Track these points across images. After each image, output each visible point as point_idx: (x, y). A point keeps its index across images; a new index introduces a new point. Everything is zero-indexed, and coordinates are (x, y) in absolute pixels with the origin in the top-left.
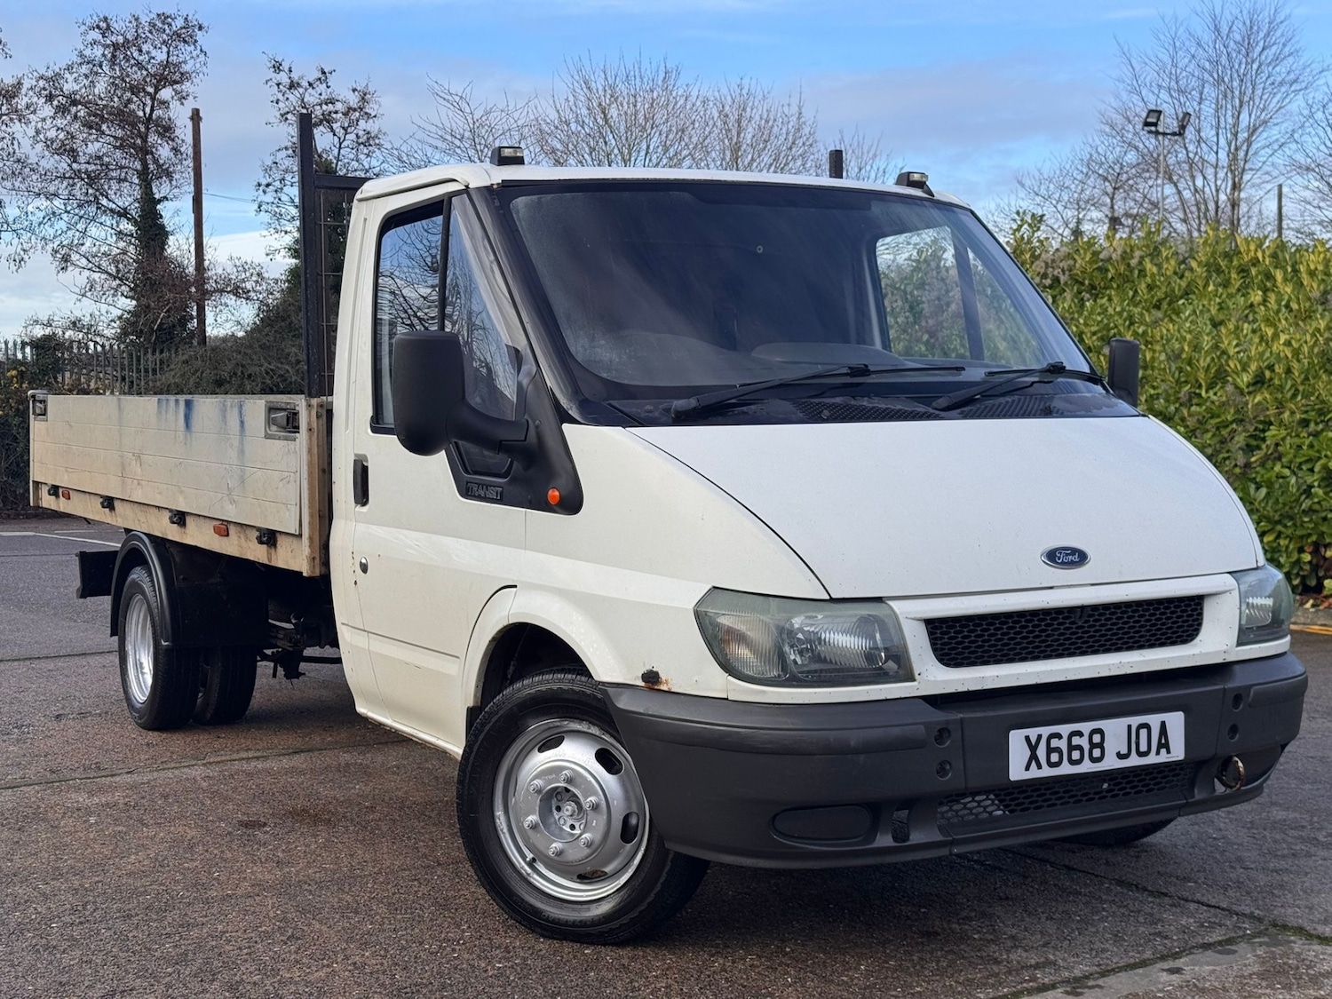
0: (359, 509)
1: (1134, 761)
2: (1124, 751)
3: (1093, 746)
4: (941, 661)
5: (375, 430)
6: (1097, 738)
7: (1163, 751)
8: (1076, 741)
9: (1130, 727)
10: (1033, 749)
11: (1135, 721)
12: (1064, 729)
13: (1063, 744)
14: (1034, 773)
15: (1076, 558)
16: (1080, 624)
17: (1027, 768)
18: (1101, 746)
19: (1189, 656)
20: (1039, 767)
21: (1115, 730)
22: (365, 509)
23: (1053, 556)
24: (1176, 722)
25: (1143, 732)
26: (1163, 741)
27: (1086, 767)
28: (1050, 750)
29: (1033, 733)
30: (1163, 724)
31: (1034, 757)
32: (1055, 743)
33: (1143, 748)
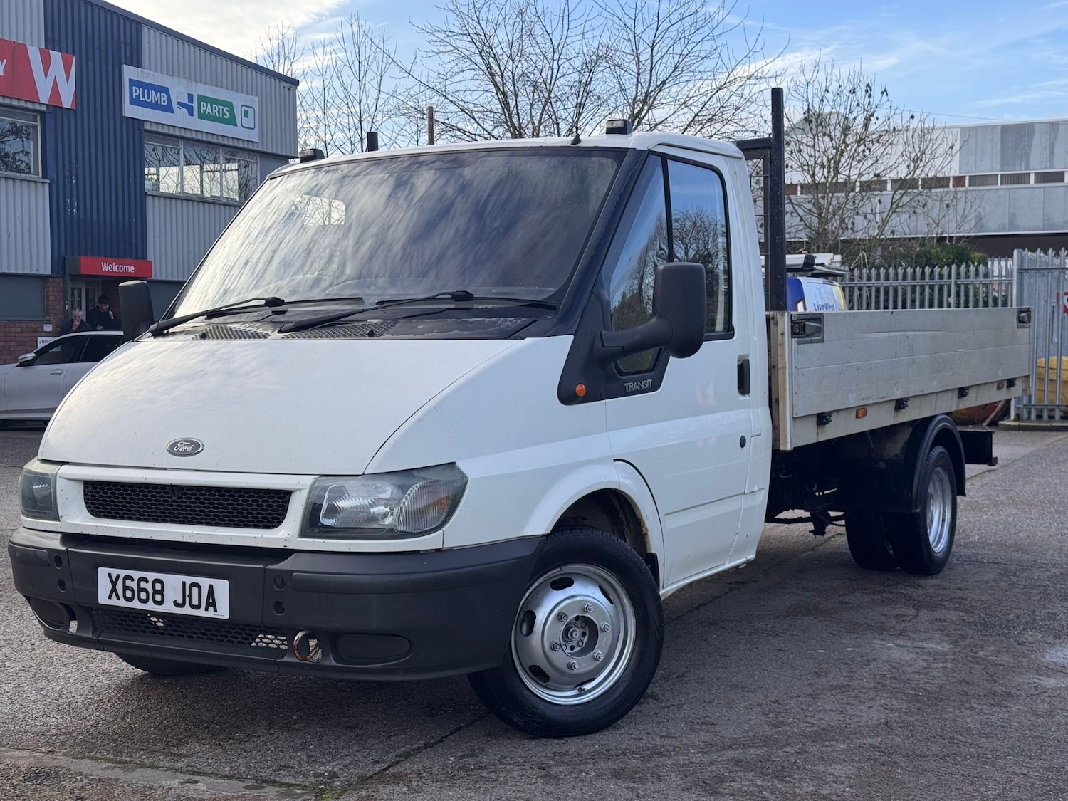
1: (187, 611)
2: (180, 601)
3: (155, 592)
6: (158, 587)
7: (211, 609)
8: (143, 585)
9: (184, 583)
10: (114, 583)
11: (190, 580)
12: (136, 574)
13: (134, 585)
14: (113, 602)
16: (175, 498)
17: (110, 597)
18: (161, 592)
20: (118, 598)
21: (174, 584)
23: (173, 446)
24: (222, 588)
25: (195, 590)
26: (211, 601)
27: (150, 606)
28: (126, 588)
29: (114, 572)
30: (211, 587)
31: (114, 590)
32: (128, 583)
33: (195, 602)
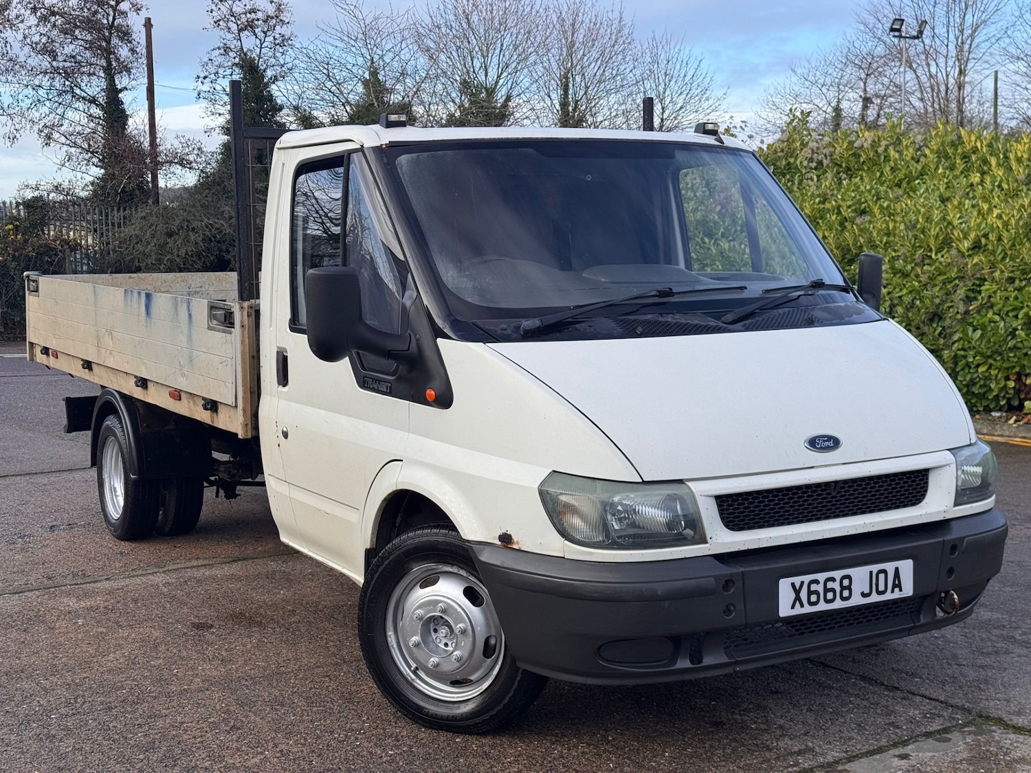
0: (281, 388)
1: (875, 598)
2: (867, 591)
3: (843, 588)
4: (727, 526)
5: (292, 330)
6: (846, 582)
7: (897, 590)
8: (830, 585)
9: (871, 573)
10: (797, 592)
11: (875, 568)
12: (822, 577)
13: (820, 588)
14: (798, 610)
15: (831, 444)
16: (834, 494)
17: (793, 607)
18: (849, 588)
19: (917, 516)
20: (802, 605)
21: (860, 575)
22: (285, 389)
23: (813, 443)
24: (906, 567)
25: (882, 576)
26: (897, 582)
27: (838, 604)
28: (810, 593)
29: (797, 580)
30: (897, 569)
31: (798, 598)
32: (814, 587)
33: (881, 588)
